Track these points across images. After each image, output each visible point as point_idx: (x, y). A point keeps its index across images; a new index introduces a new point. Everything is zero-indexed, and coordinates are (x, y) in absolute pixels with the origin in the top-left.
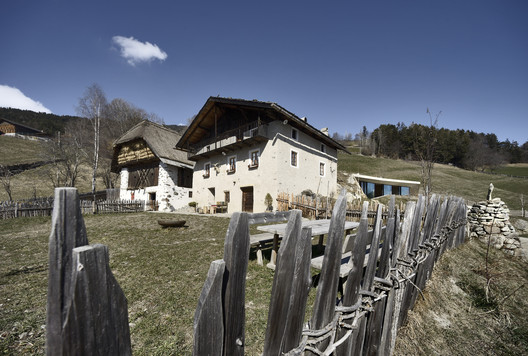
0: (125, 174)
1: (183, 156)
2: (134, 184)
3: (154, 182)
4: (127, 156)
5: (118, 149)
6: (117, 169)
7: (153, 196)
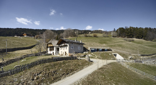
0: (49, 48)
1: (57, 46)
2: (50, 50)
3: (53, 50)
4: (49, 46)
5: (48, 44)
6: (48, 47)
7: (53, 52)
